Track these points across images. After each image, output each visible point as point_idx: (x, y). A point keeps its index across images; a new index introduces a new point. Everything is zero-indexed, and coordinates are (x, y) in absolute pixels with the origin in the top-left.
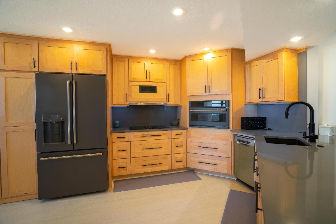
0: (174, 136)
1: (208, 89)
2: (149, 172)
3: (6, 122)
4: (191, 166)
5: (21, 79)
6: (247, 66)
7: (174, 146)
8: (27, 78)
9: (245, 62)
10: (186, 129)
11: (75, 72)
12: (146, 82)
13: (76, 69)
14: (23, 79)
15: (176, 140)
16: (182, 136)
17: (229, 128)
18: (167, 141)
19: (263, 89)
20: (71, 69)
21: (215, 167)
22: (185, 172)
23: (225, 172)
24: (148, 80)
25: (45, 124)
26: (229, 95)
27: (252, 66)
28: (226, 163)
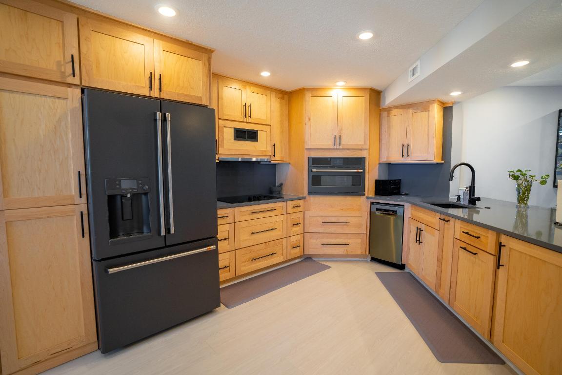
0: (290, 210)
1: (337, 140)
2: (260, 269)
3: (4, 197)
4: (309, 251)
5: (38, 98)
6: (384, 114)
7: (290, 225)
8: (55, 97)
9: (381, 108)
10: (304, 198)
11: (157, 96)
12: (244, 122)
13: (160, 89)
14: (43, 98)
15: (293, 216)
16: (300, 209)
17: (364, 195)
18: (282, 218)
19: (408, 145)
20: (151, 88)
21: (345, 248)
22: (300, 261)
23: (359, 253)
24: (247, 119)
25: (111, 199)
26: (365, 151)
27: (392, 115)
28: (359, 241)
